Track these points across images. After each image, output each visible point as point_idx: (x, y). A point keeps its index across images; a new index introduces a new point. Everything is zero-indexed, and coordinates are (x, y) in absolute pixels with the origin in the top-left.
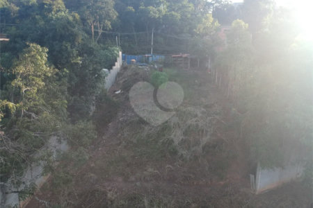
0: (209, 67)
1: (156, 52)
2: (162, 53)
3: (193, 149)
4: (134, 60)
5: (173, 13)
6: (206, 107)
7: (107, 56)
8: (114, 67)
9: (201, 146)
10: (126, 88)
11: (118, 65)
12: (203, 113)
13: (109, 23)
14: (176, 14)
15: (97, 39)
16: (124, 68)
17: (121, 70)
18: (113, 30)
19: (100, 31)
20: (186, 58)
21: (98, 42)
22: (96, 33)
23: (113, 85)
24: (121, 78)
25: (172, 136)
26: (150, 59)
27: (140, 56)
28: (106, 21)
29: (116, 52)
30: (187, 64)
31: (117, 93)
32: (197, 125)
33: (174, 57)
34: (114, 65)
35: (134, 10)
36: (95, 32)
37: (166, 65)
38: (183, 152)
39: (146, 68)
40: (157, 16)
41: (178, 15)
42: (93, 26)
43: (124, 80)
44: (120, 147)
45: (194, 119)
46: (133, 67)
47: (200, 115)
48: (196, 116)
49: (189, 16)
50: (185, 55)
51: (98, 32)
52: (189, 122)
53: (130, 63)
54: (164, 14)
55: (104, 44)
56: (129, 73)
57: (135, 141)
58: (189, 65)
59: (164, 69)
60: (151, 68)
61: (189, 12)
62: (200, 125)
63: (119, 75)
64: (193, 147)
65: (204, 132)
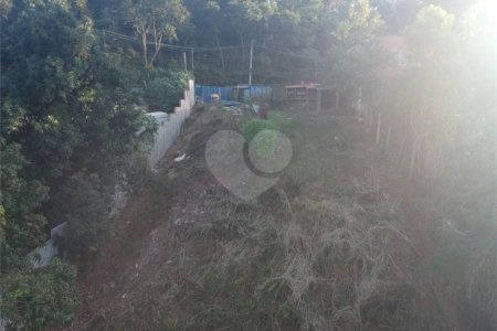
0: (359, 107)
1: (257, 80)
2: (269, 82)
3: (339, 312)
4: (216, 96)
5: (288, 12)
6: (364, 200)
7: (165, 88)
8: (178, 109)
9: (357, 305)
10: (197, 149)
11: (186, 104)
12: (357, 214)
13: (173, 29)
14: (293, 14)
15: (153, 59)
16: (198, 110)
17: (191, 114)
18: (181, 43)
19: (159, 45)
20: (313, 91)
21: (155, 64)
22: (151, 48)
23: (174, 143)
24: (191, 128)
25: (286, 276)
26: (247, 92)
27: (228, 88)
28: (168, 25)
29: (182, 80)
30: (315, 101)
31: (178, 159)
32: (346, 248)
33: (290, 89)
34: (179, 105)
35: (218, 7)
36: (149, 46)
37: (275, 104)
38: (315, 322)
39: (236, 111)
40: (260, 17)
41: (296, 16)
42: (144, 36)
43: (193, 133)
44: (166, 297)
45: (338, 232)
46: (213, 108)
47: (351, 220)
48: (342, 223)
49: (315, 18)
50: (312, 85)
51: (154, 47)
52: (326, 238)
53: (209, 100)
54: (272, 13)
55: (166, 67)
56: (204, 119)
57: (200, 284)
58: (319, 103)
59: (270, 113)
60: (245, 110)
61: (316, 11)
62: (353, 247)
63: (187, 123)
64: (338, 306)
65: (365, 266)
